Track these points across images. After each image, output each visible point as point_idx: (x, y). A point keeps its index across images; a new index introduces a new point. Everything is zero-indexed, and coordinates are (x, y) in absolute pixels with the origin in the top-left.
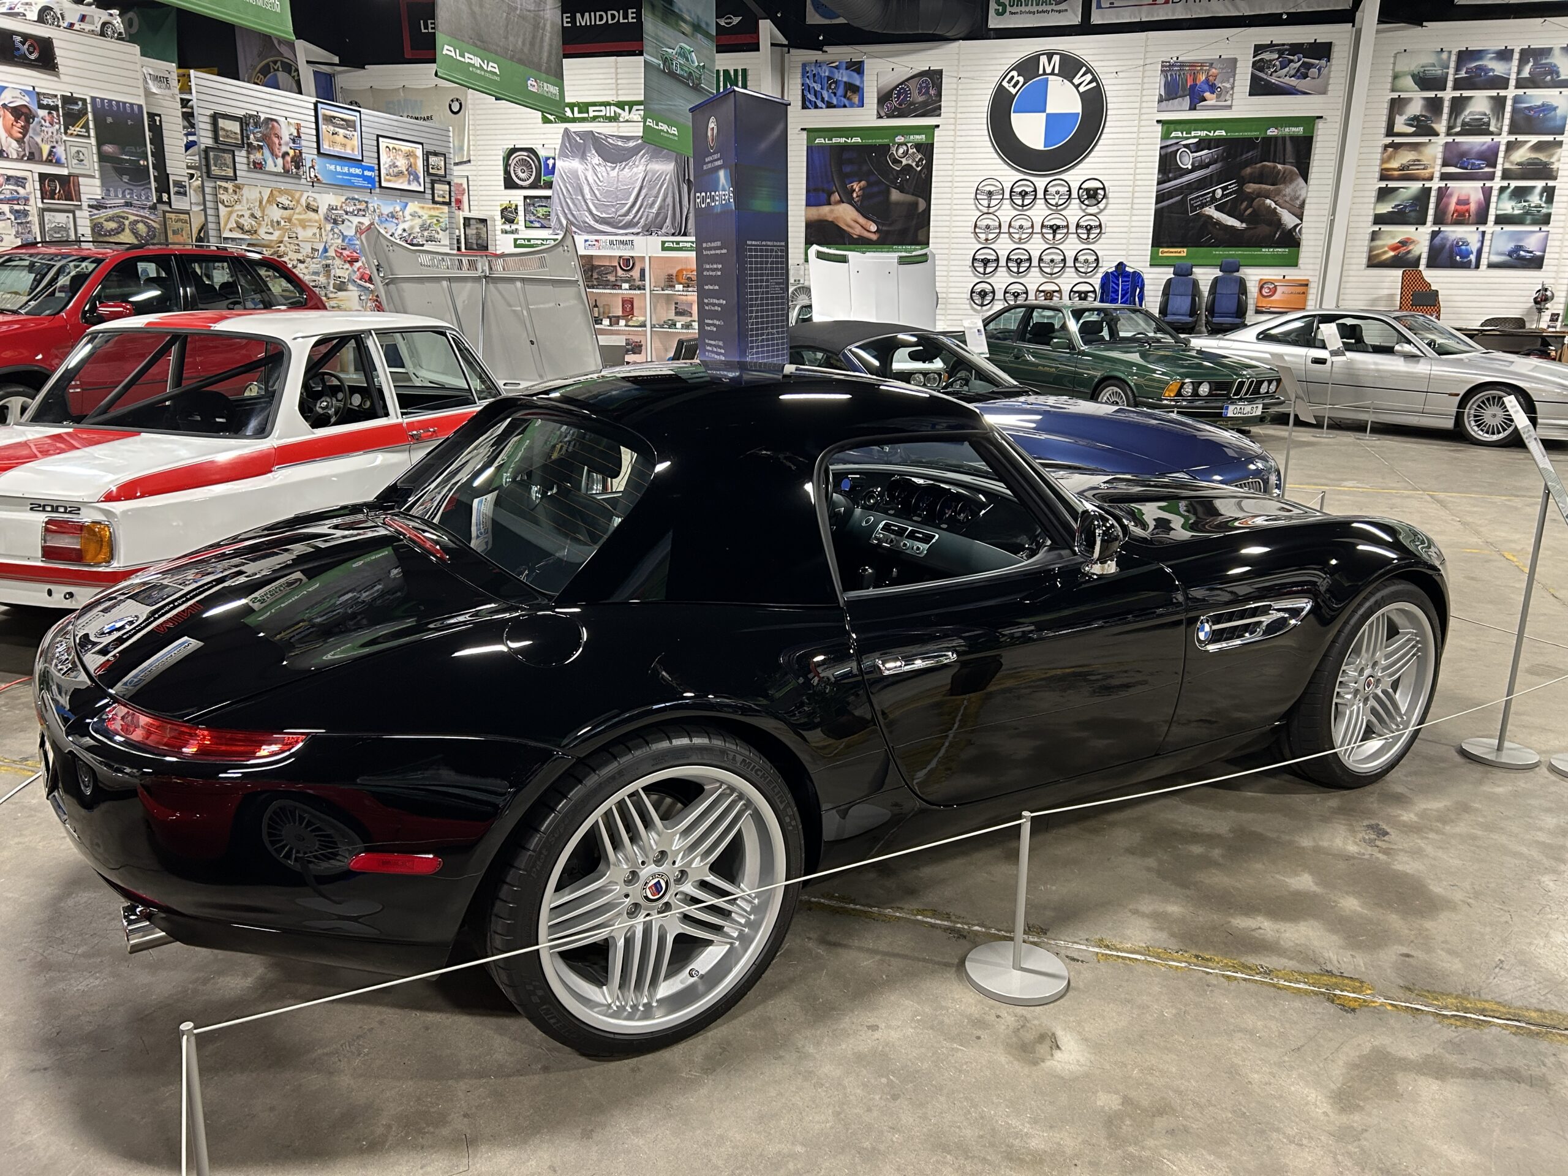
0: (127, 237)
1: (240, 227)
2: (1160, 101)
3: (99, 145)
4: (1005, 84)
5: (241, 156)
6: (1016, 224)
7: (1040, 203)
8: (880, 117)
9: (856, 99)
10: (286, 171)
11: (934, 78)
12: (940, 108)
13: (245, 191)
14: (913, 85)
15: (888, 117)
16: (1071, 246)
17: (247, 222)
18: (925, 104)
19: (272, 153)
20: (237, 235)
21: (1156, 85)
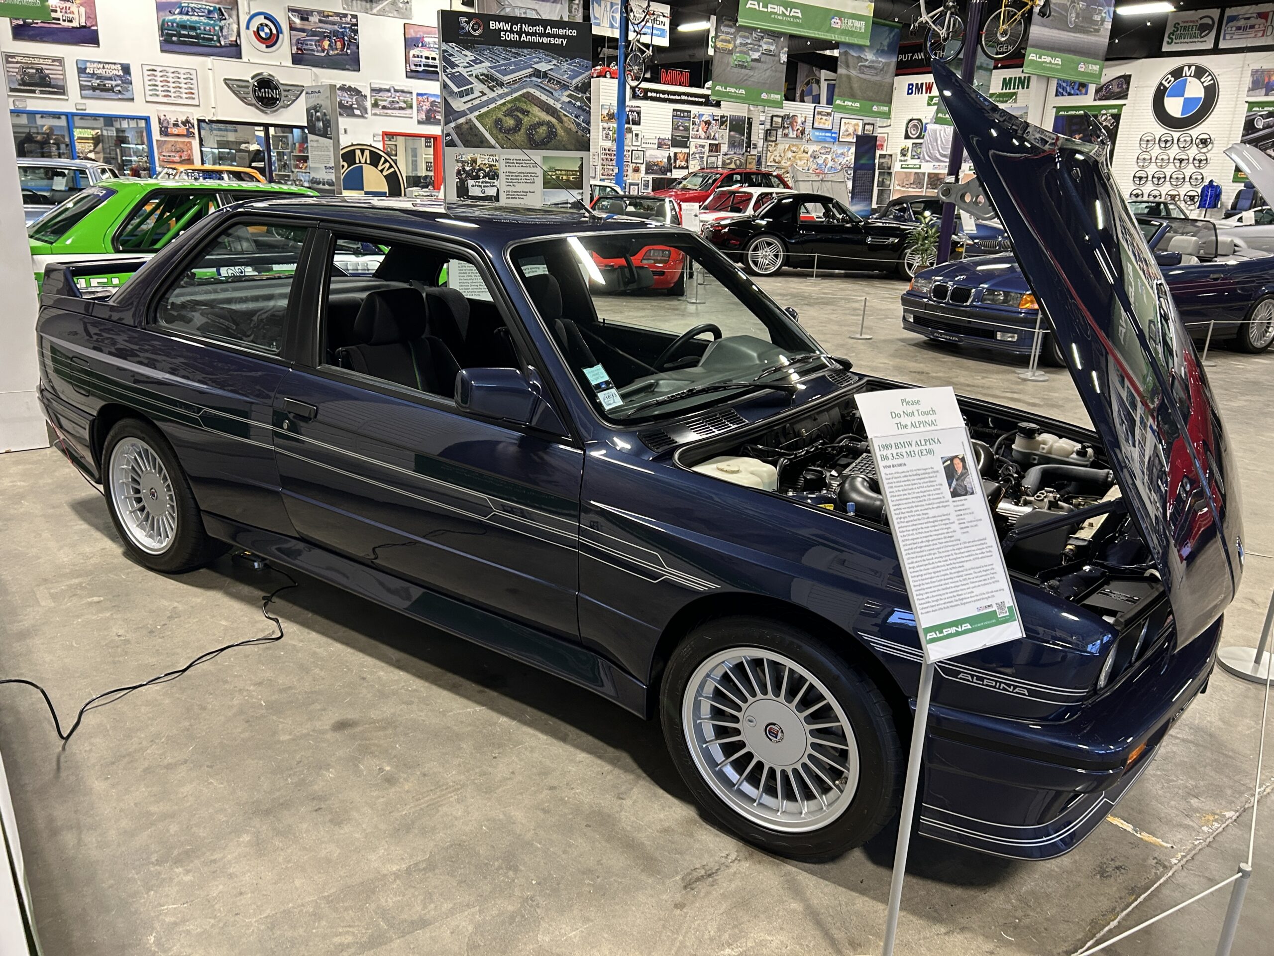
0: (733, 166)
1: (774, 161)
2: (1249, 90)
3: (730, 131)
4: (1163, 82)
5: (780, 132)
6: (1160, 157)
7: (1175, 146)
8: (1095, 100)
9: (1084, 91)
10: (797, 136)
11: (1127, 79)
12: (1127, 95)
13: (779, 146)
14: (1114, 83)
15: (1100, 99)
16: (1189, 170)
17: (777, 159)
18: (1119, 93)
19: (793, 130)
20: (773, 164)
21: (1248, 81)
